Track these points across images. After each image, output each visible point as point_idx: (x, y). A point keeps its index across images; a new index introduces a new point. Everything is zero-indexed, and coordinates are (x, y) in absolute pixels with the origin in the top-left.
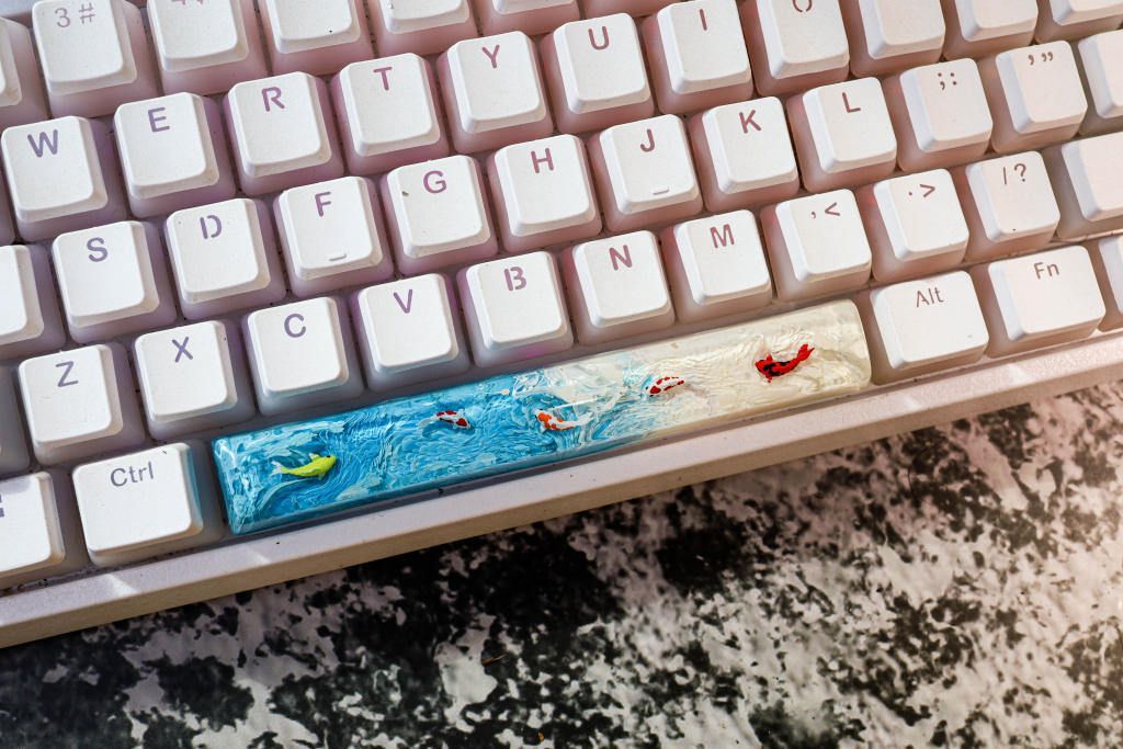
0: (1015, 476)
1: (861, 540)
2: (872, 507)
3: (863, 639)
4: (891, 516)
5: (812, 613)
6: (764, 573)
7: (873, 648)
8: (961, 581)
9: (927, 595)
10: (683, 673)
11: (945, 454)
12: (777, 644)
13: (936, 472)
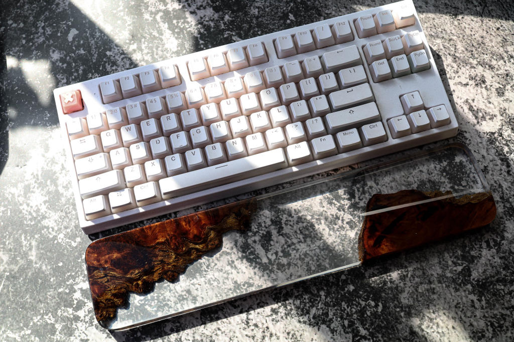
0: (266, 255)
1: (228, 268)
2: (231, 261)
3: (226, 290)
4: (236, 263)
5: (215, 284)
6: (205, 274)
7: (228, 292)
8: (250, 278)
9: (242, 281)
10: (186, 295)
11: (250, 249)
12: (207, 290)
13: (247, 253)
